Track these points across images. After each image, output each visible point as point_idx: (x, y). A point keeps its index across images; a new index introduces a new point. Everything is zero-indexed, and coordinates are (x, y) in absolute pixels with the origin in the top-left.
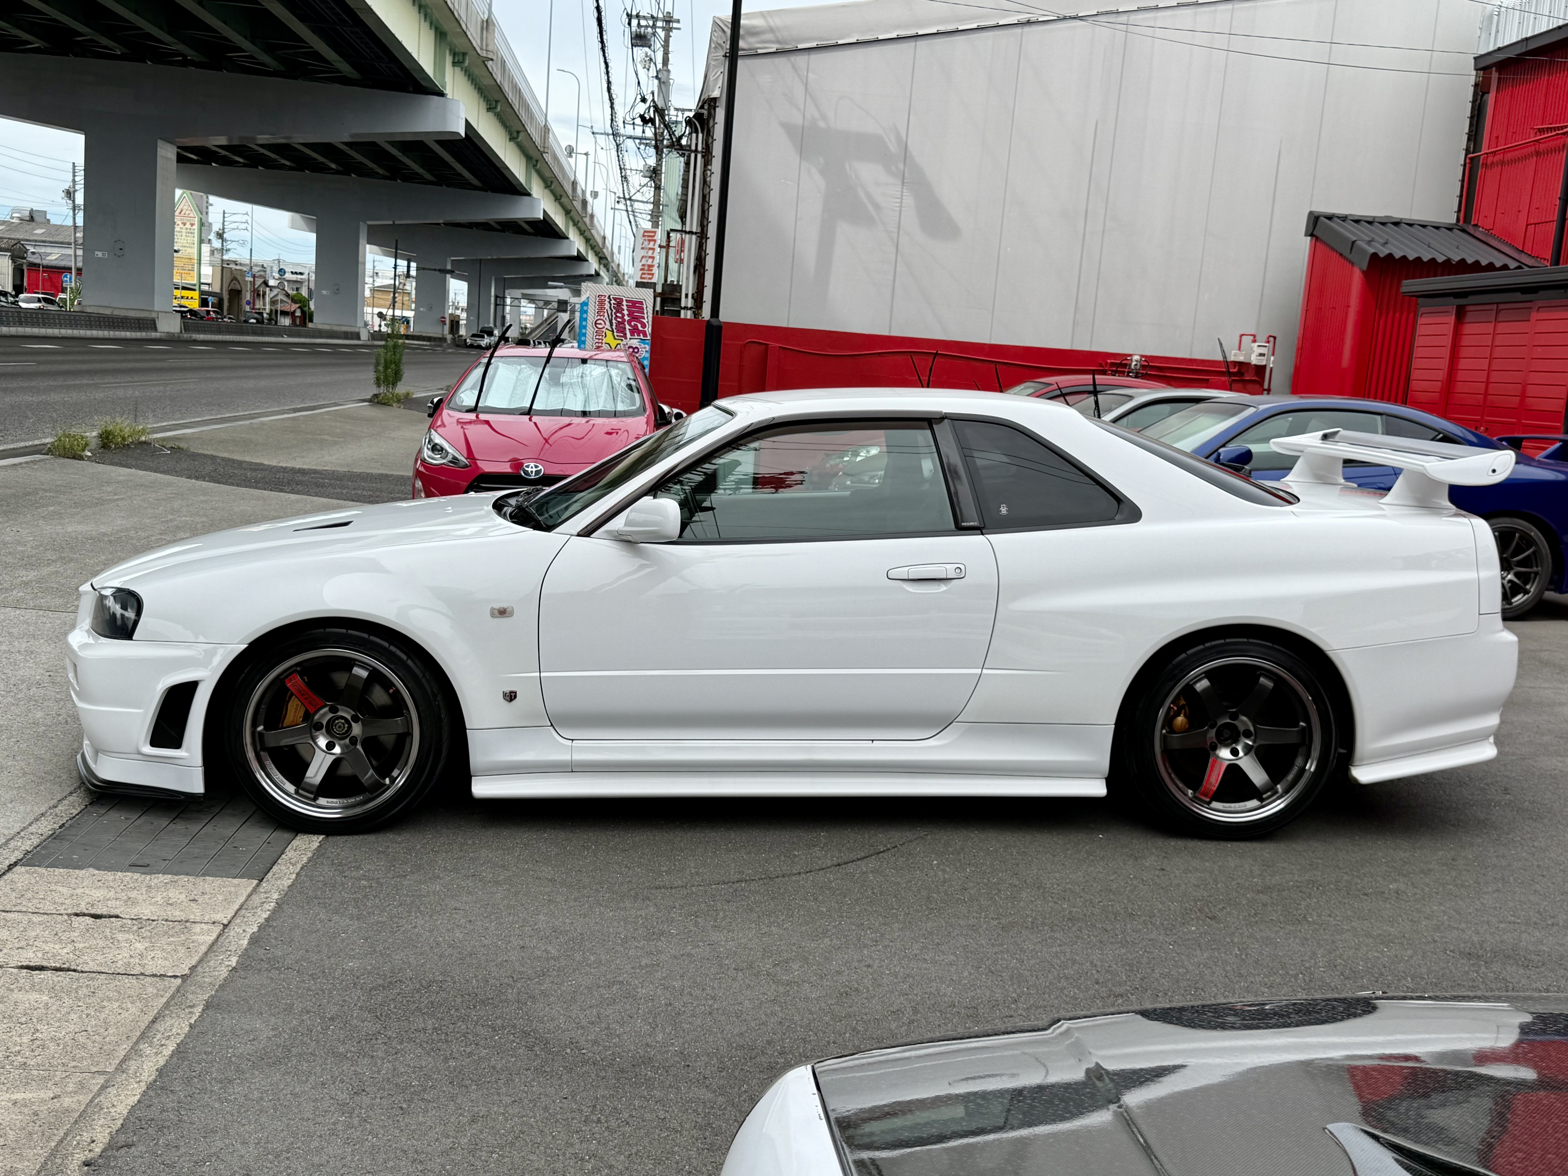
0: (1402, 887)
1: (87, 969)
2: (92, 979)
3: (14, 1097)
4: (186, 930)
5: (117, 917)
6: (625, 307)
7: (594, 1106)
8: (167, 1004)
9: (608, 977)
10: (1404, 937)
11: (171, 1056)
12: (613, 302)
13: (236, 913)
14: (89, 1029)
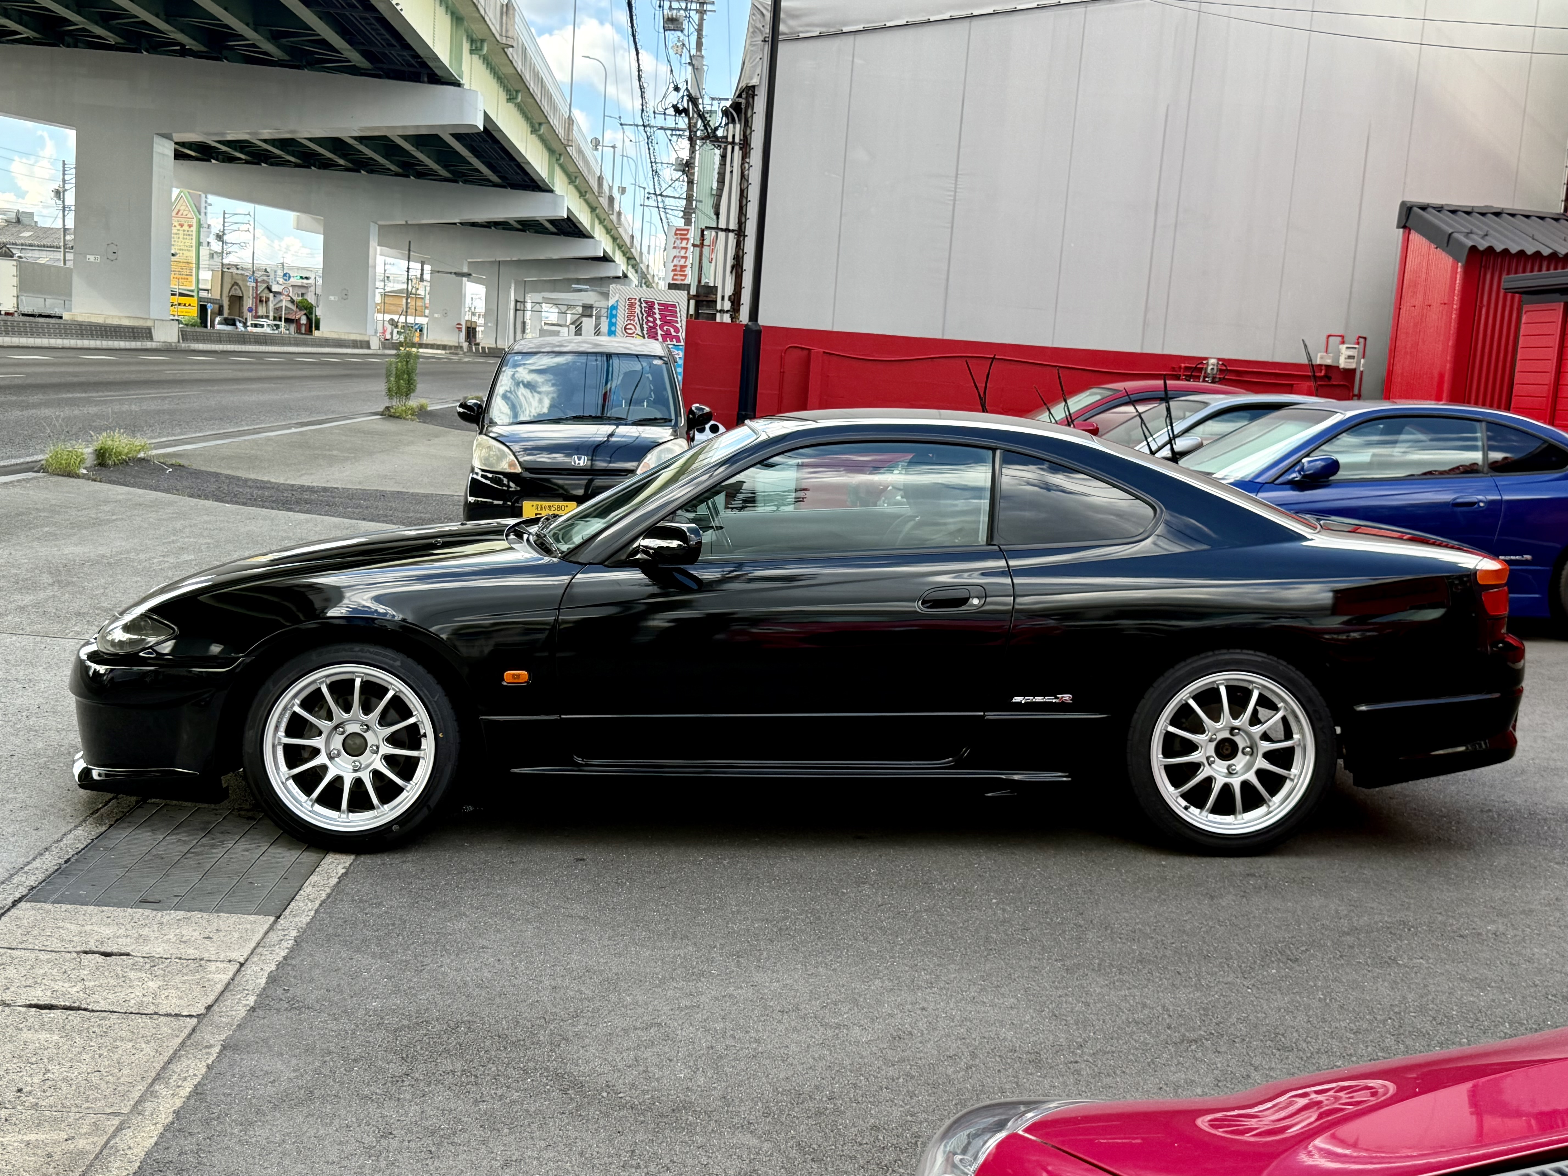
0: (1502, 929)
1: (98, 1008)
2: (104, 1018)
3: (26, 1138)
4: (200, 969)
5: (128, 955)
6: (657, 311)
7: (633, 1151)
8: (183, 1044)
9: (645, 1018)
10: (1502, 980)
11: (188, 1098)
12: (644, 305)
13: (253, 951)
14: (102, 1069)
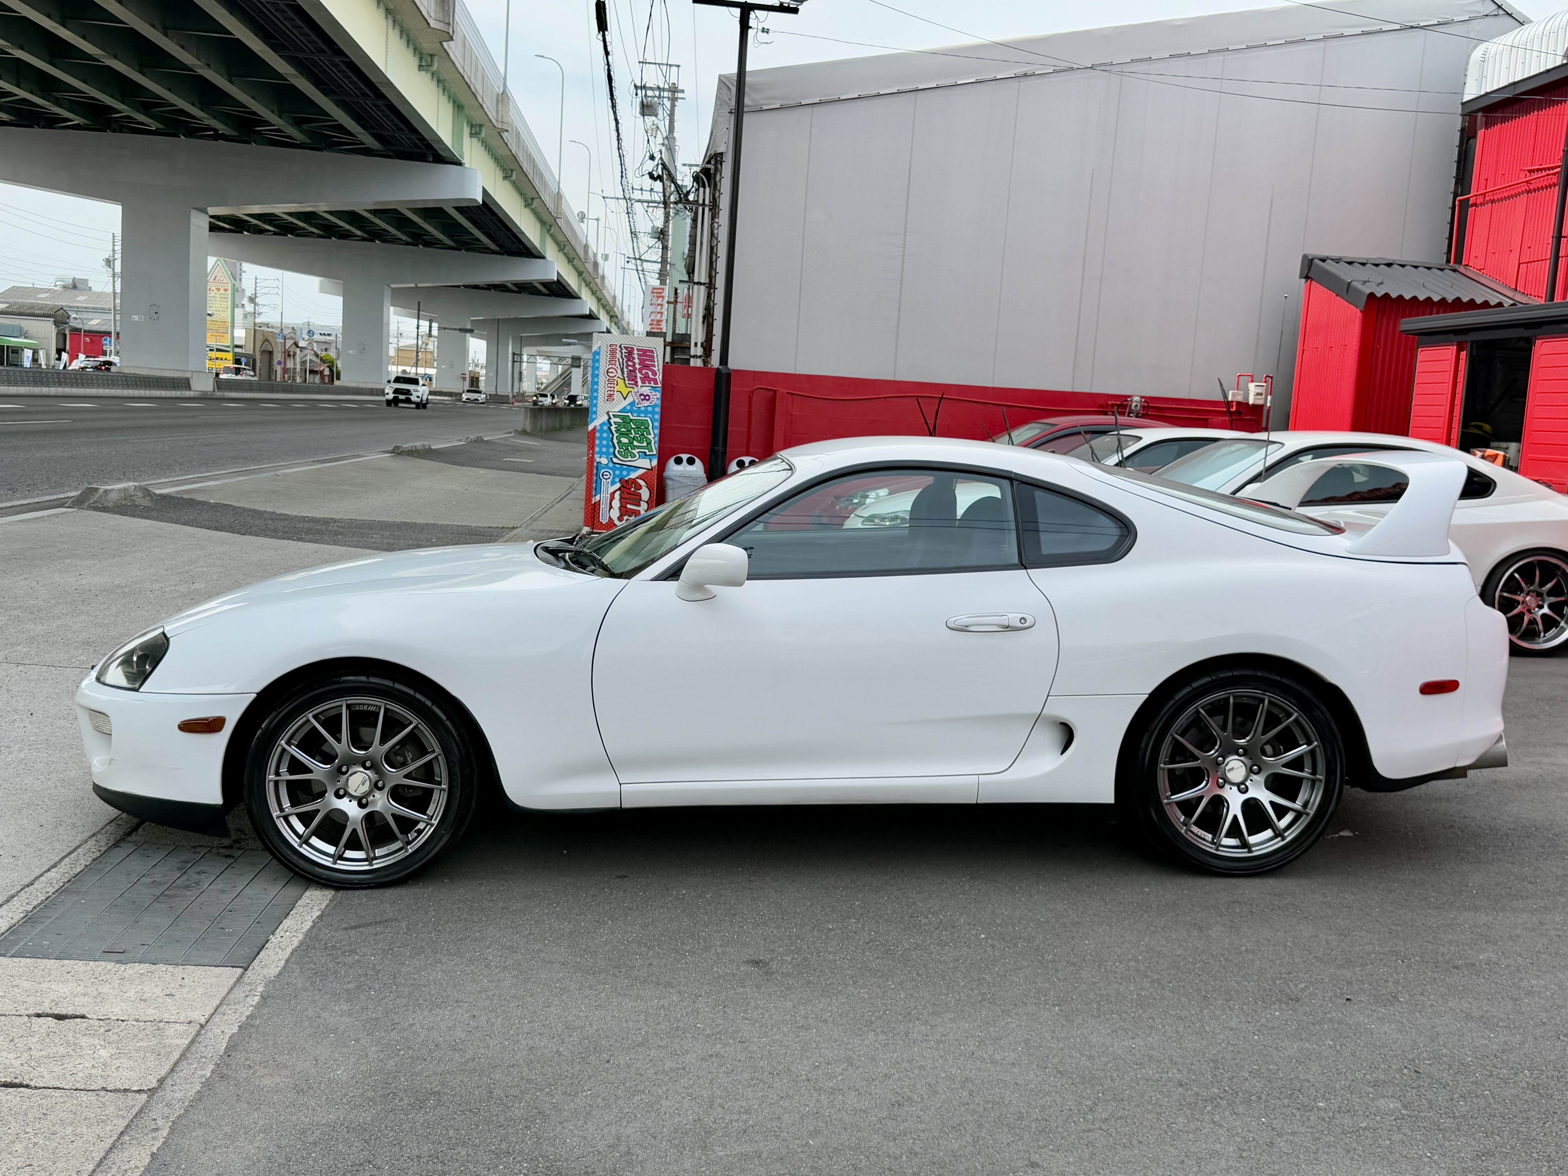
1: (41, 1085)
2: (45, 1097)
4: (158, 1033)
5: (83, 1017)
6: (636, 356)
8: (129, 1126)
12: (624, 351)
13: (216, 1011)
